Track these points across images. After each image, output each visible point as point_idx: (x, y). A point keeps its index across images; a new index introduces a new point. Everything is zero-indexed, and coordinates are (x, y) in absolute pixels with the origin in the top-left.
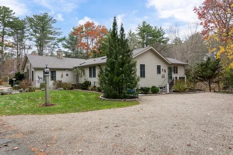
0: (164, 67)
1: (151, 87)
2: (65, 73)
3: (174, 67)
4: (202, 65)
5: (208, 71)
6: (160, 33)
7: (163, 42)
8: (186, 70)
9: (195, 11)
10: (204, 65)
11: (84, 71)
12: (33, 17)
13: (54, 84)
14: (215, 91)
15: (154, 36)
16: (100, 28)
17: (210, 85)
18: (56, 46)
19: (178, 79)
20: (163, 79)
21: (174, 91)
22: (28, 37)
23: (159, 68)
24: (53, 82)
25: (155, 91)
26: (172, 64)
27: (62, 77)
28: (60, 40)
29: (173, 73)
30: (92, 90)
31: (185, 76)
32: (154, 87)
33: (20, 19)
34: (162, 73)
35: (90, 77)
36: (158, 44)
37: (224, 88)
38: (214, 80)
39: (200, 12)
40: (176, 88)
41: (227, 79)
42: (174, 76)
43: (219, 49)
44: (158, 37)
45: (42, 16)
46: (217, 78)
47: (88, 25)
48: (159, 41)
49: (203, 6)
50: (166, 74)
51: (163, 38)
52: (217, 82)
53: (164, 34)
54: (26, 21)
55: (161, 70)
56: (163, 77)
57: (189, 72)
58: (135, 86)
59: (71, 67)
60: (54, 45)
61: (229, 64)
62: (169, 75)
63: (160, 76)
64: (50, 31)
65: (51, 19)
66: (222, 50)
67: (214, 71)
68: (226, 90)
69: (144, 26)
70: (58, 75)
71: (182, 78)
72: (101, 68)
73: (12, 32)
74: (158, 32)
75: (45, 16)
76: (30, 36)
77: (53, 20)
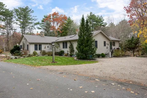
0: (107, 42)
1: (101, 54)
2: (47, 46)
3: (113, 42)
4: (129, 41)
5: (133, 45)
6: (101, 20)
7: (103, 26)
8: (120, 44)
9: (125, 9)
10: (130, 41)
11: (59, 44)
12: (18, 9)
13: (41, 53)
14: (137, 56)
15: (97, 22)
16: (62, 16)
17: (133, 53)
18: (33, 28)
19: (116, 49)
20: (107, 49)
21: (114, 56)
22: (14, 22)
23: (105, 42)
24: (40, 51)
25: (103, 56)
26: (112, 40)
27: (45, 48)
28: (36, 24)
29: (112, 46)
30: (66, 56)
31: (120, 48)
32: (102, 54)
33: (10, 10)
34: (107, 45)
35: (63, 48)
36: (100, 27)
37: (142, 54)
38: (136, 50)
39: (128, 9)
40: (115, 54)
41: (143, 49)
42: (113, 47)
43: (139, 32)
44: (100, 22)
45: (24, 8)
46: (138, 49)
47: (55, 14)
48: (100, 25)
49: (129, 5)
50: (109, 46)
51: (103, 23)
52: (138, 51)
53: (103, 21)
54: (14, 11)
55: (106, 44)
56: (107, 48)
57: (121, 45)
58: (94, 53)
59: (50, 42)
60: (32, 27)
61: (144, 40)
62: (110, 47)
63: (105, 47)
64: (29, 18)
65: (31, 10)
66: (141, 32)
67: (136, 44)
68: (143, 55)
69: (91, 15)
70: (43, 47)
71: (118, 49)
72: (71, 43)
73: (4, 18)
74: (100, 19)
75: (27, 8)
76: (15, 21)
77: (31, 11)
